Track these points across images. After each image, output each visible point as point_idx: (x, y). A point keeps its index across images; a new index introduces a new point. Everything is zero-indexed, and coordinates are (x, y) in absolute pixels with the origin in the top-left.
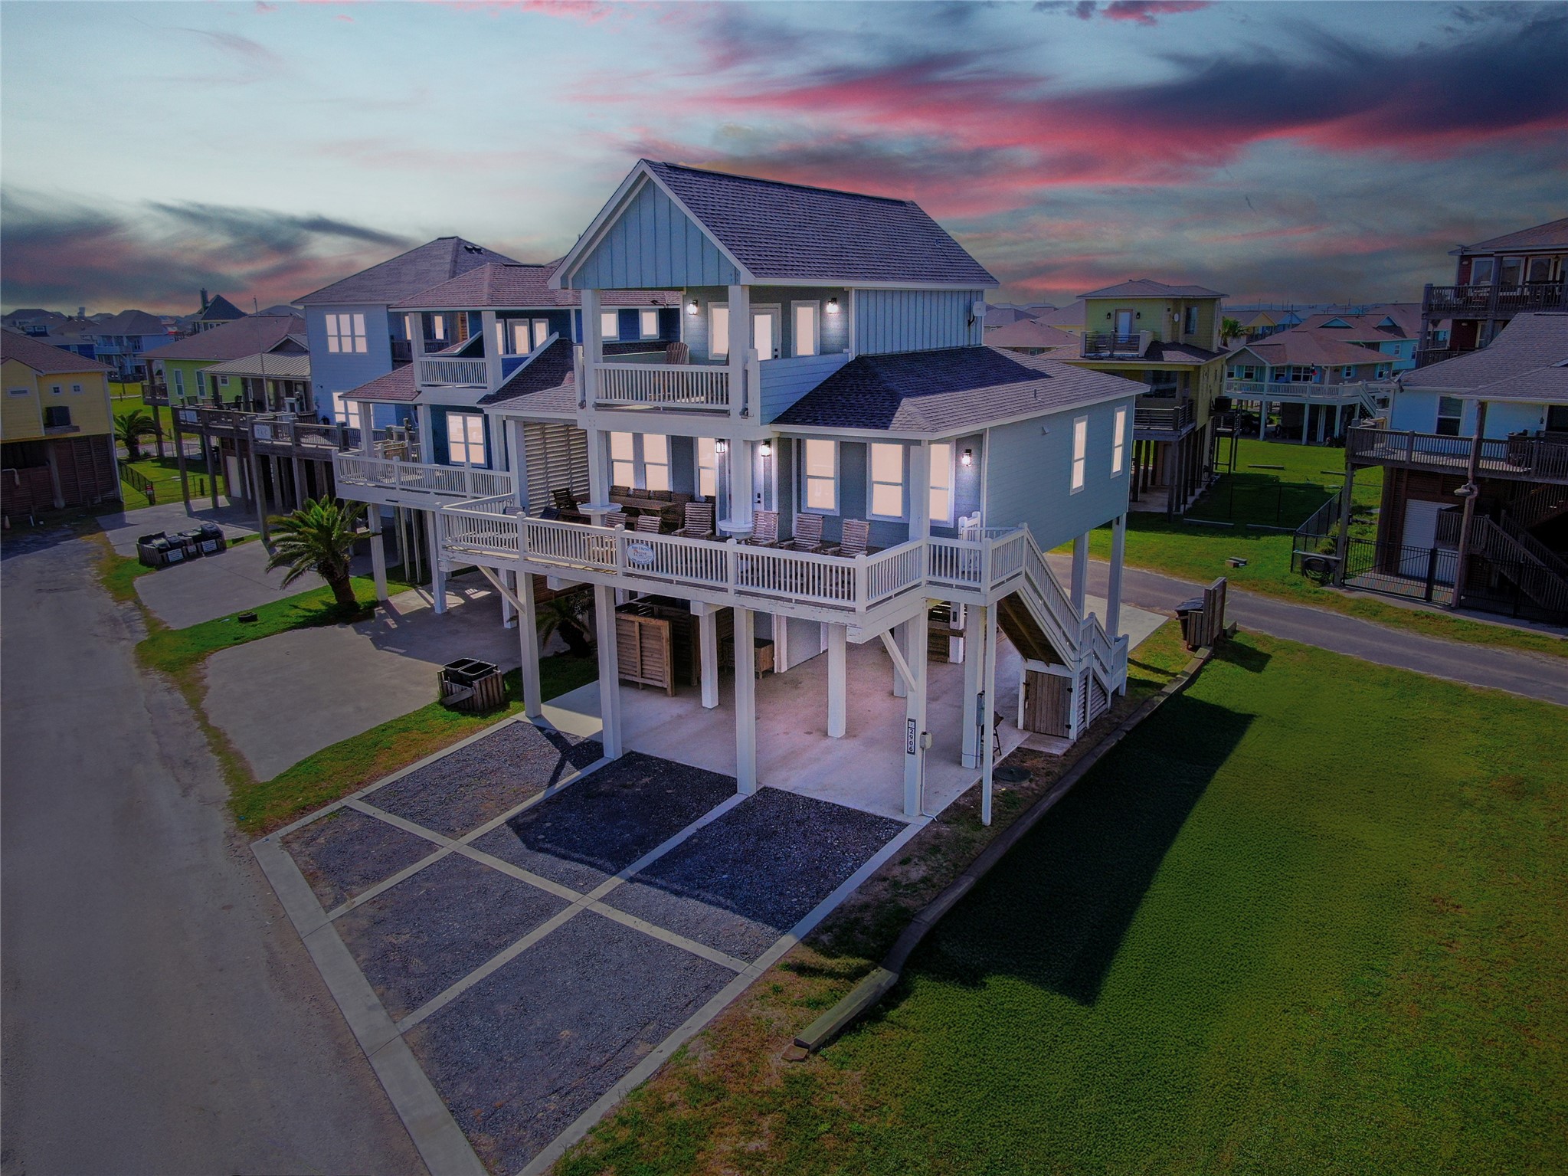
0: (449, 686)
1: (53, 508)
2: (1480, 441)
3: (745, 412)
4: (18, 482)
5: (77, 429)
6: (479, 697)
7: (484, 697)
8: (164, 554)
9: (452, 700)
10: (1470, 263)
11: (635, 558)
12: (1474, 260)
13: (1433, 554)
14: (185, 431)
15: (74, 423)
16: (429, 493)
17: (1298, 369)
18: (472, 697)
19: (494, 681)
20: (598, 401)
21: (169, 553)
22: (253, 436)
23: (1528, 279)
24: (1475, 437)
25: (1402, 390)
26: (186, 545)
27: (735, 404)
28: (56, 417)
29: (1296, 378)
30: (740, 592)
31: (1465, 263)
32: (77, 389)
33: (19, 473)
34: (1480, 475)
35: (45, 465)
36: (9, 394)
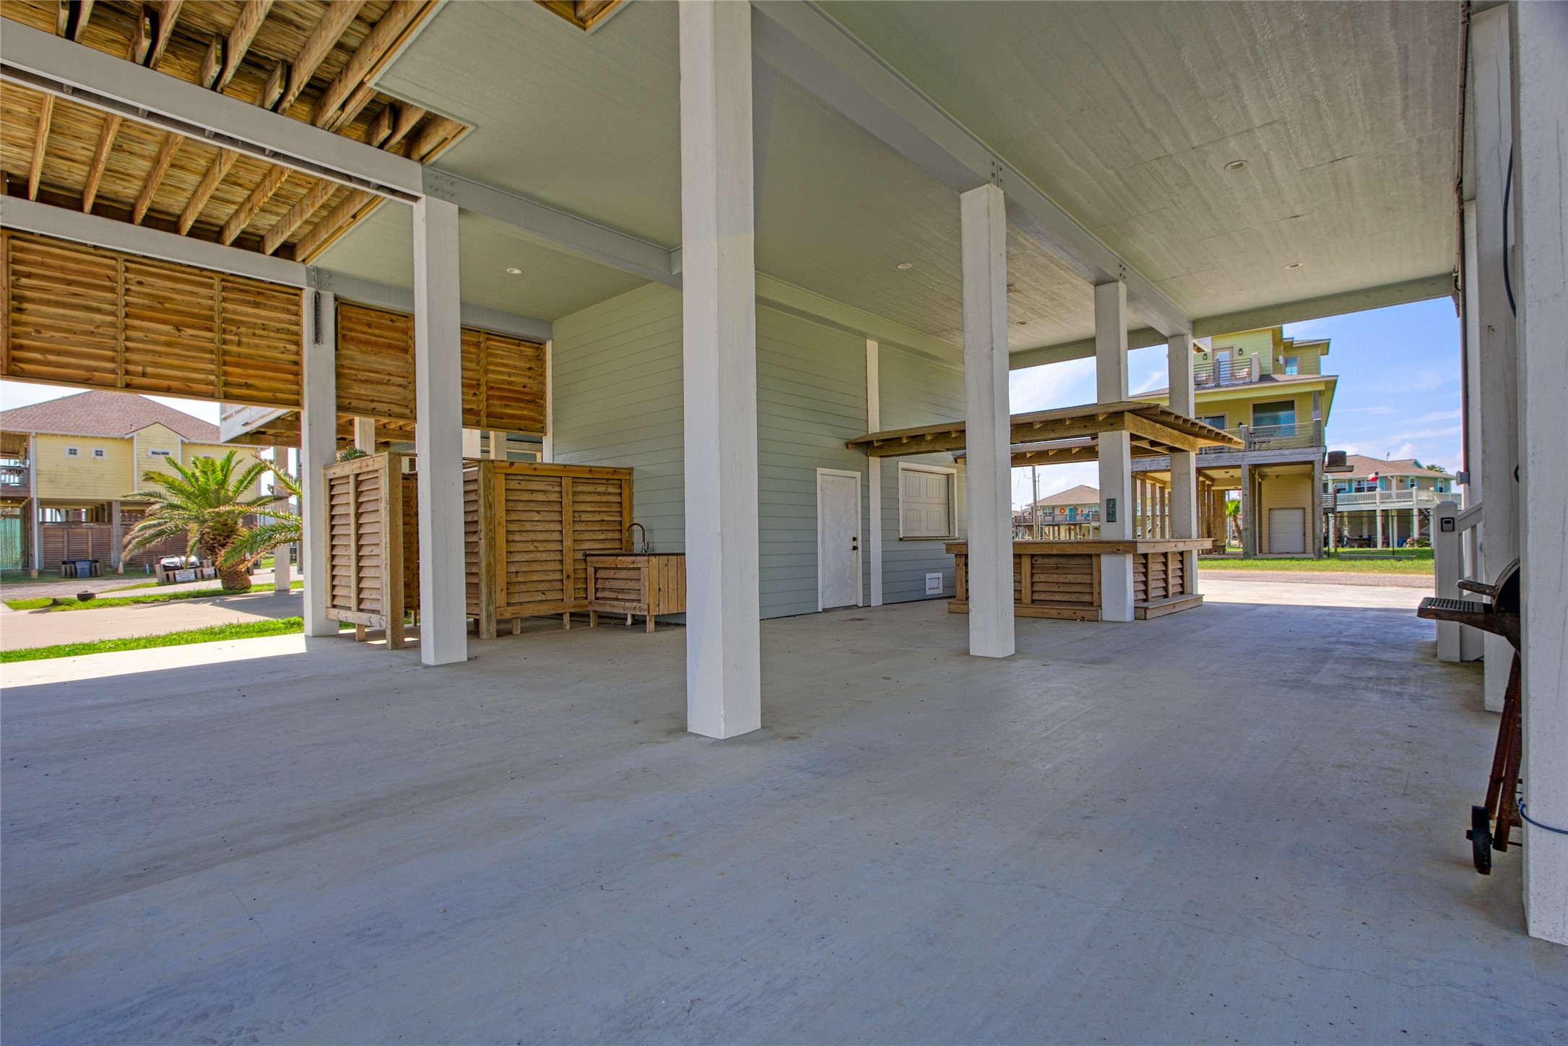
8: (171, 573)
21: (177, 572)
29: (1359, 490)
36: (150, 453)
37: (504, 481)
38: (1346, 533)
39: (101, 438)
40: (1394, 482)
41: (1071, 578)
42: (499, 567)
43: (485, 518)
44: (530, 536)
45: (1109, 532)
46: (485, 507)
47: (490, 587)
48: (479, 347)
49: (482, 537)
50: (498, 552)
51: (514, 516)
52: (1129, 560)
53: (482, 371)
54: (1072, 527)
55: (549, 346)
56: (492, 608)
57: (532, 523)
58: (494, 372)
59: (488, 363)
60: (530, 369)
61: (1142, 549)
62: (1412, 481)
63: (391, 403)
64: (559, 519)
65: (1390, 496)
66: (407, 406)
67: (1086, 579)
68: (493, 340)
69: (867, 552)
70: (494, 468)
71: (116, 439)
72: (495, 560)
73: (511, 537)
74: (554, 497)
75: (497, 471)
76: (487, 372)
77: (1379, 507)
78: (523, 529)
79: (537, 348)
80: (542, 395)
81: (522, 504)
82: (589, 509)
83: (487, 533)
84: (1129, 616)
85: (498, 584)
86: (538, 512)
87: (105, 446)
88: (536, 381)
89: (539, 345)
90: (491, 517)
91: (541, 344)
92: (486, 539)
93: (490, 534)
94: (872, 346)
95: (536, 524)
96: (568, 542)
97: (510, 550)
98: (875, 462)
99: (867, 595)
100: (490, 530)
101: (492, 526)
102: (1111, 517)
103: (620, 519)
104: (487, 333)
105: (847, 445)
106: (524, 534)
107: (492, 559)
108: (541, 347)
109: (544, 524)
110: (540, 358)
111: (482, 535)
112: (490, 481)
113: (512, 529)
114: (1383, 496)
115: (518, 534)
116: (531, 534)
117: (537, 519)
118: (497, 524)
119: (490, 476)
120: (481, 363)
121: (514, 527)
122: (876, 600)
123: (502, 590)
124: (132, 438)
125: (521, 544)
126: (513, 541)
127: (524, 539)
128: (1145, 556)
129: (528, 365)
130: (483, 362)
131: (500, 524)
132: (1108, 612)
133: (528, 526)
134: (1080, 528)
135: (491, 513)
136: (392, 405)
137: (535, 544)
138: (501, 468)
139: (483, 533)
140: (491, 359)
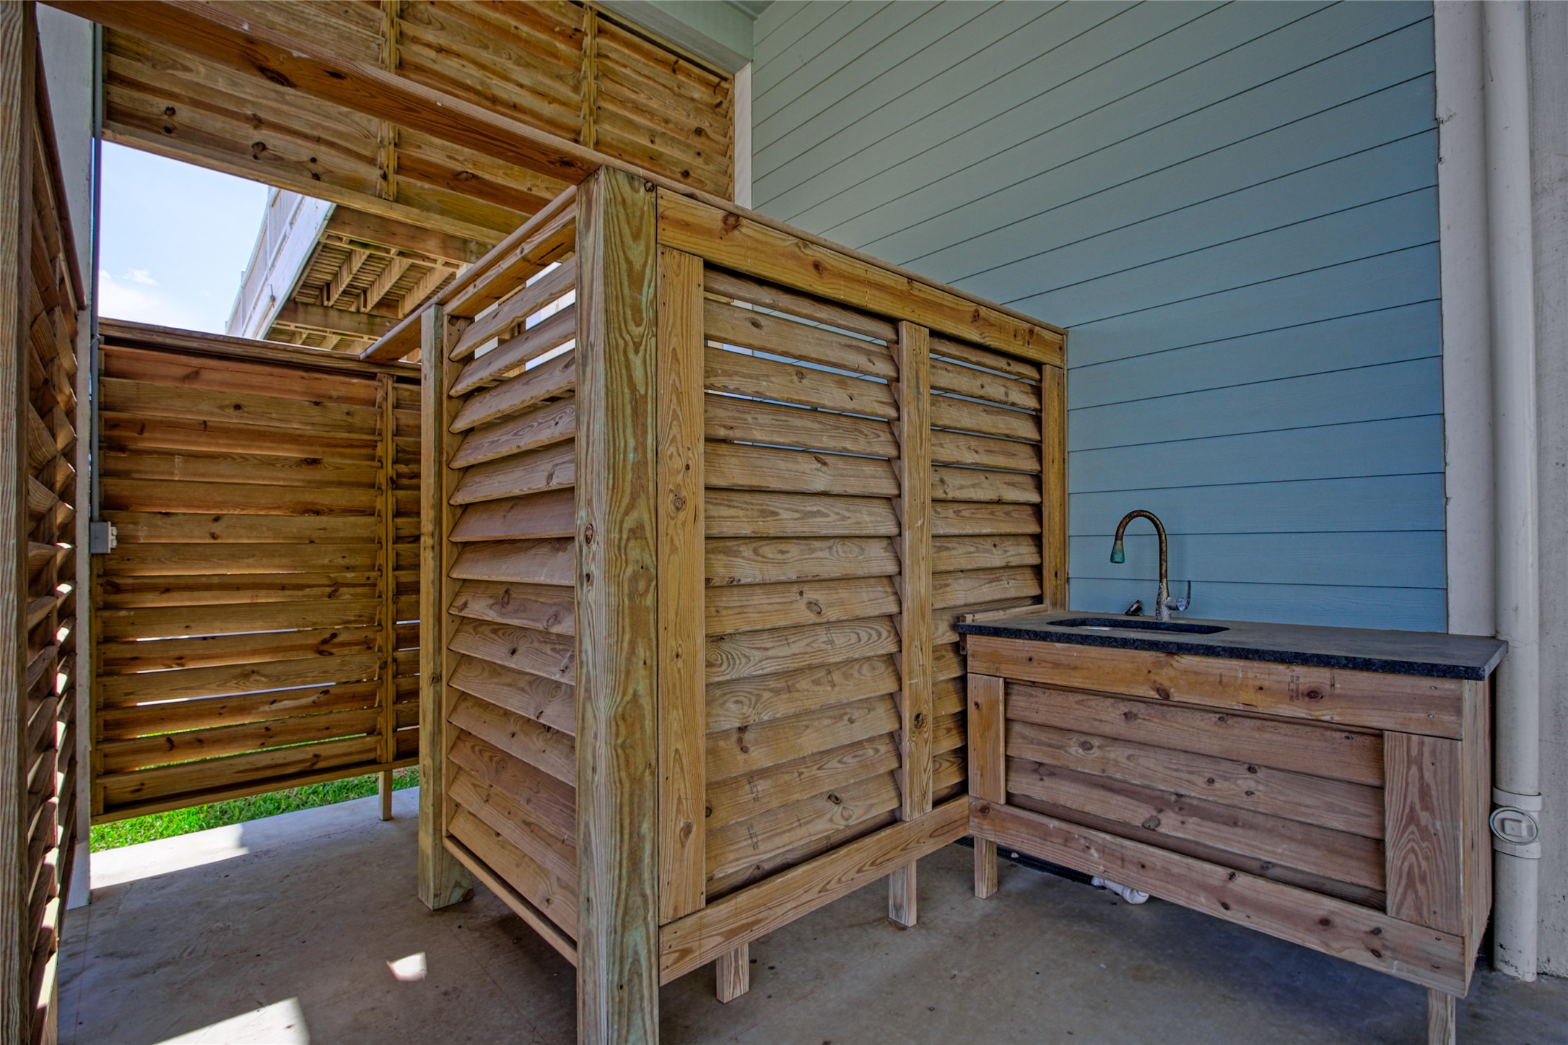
37: (699, 294)
42: (674, 719)
43: (613, 468)
44: (796, 562)
46: (611, 411)
47: (635, 837)
48: (579, 46)
49: (595, 569)
50: (670, 643)
51: (734, 471)
53: (585, 109)
55: (743, 84)
56: (638, 938)
57: (796, 502)
58: (614, 117)
59: (600, 92)
60: (699, 132)
63: (319, 140)
64: (888, 488)
66: (372, 161)
68: (613, 37)
70: (659, 217)
72: (655, 690)
73: (722, 571)
74: (873, 401)
75: (671, 235)
76: (597, 114)
78: (771, 528)
79: (715, 87)
81: (765, 418)
82: (969, 458)
83: (619, 550)
85: (669, 808)
86: (819, 457)
88: (711, 167)
89: (721, 79)
90: (641, 465)
91: (726, 79)
92: (613, 578)
93: (635, 552)
95: (812, 505)
96: (917, 585)
97: (718, 630)
100: (636, 533)
101: (642, 513)
103: (1035, 498)
104: (600, 15)
106: (769, 550)
107: (641, 685)
108: (724, 84)
109: (840, 506)
111: (596, 559)
112: (636, 280)
113: (728, 529)
115: (746, 551)
116: (794, 550)
117: (819, 487)
118: (666, 504)
119: (637, 252)
120: (584, 88)
121: (735, 518)
123: (687, 830)
125: (759, 598)
126: (732, 584)
127: (773, 574)
129: (694, 123)
130: (589, 86)
131: (680, 504)
133: (788, 517)
135: (641, 447)
136: (324, 149)
137: (812, 594)
138: (685, 225)
139: (598, 547)
140: (607, 85)
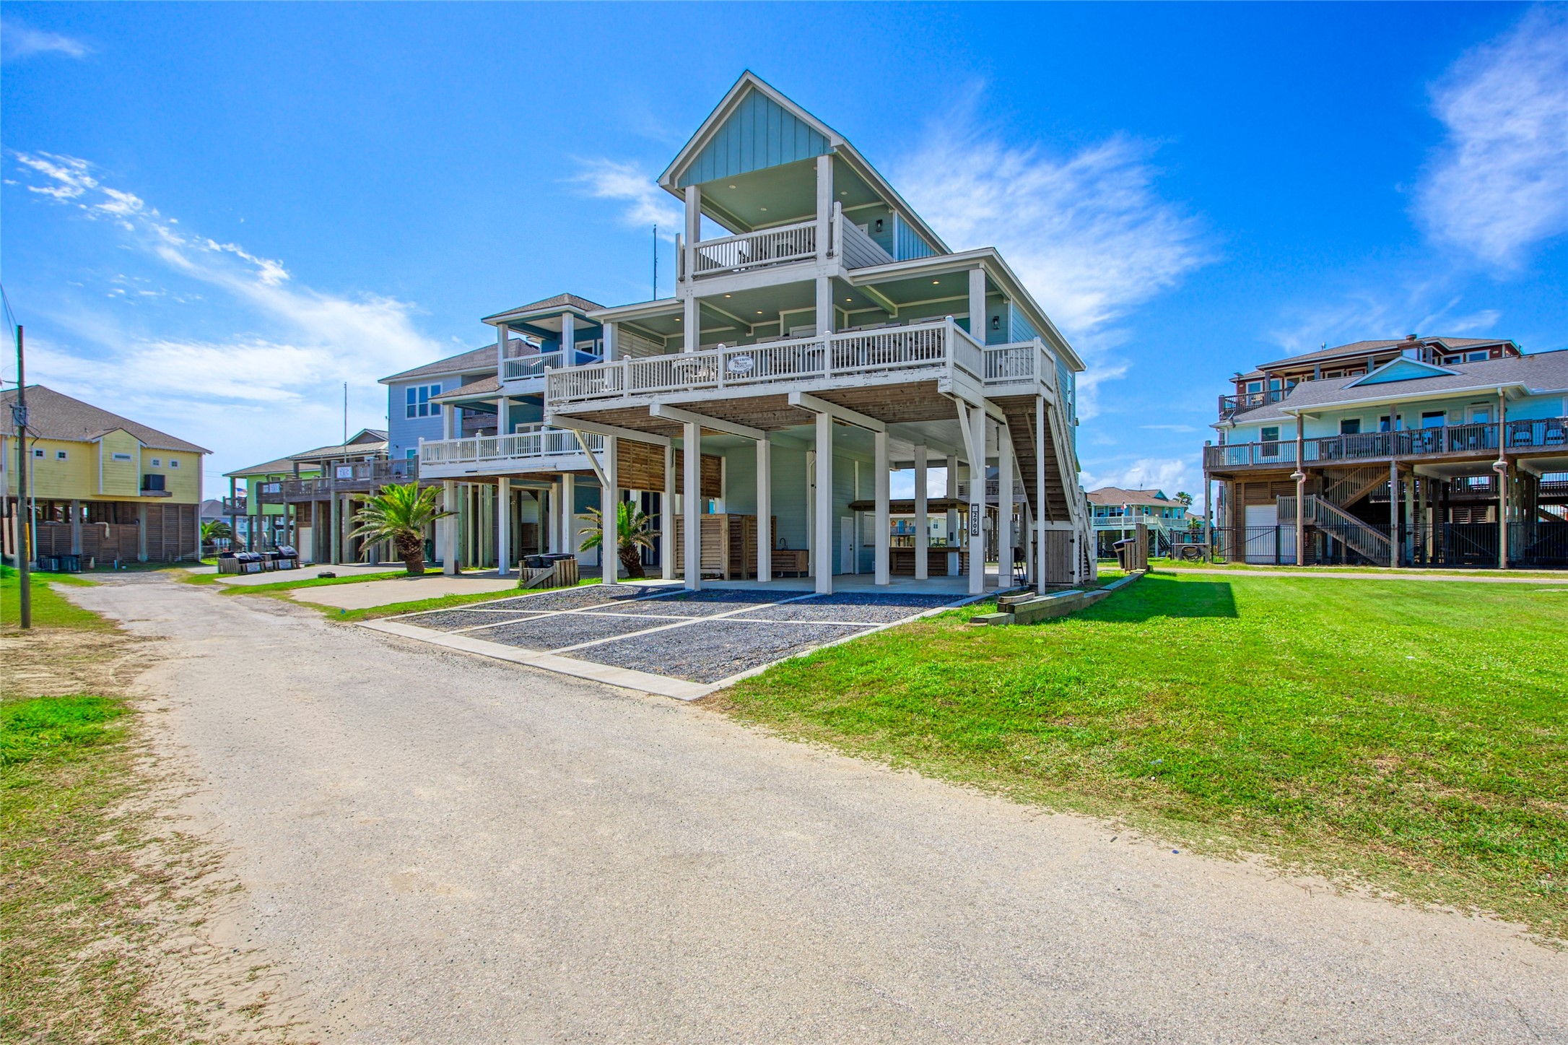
0: (529, 572)
1: (136, 560)
2: (1302, 442)
3: (830, 255)
4: (107, 534)
5: (170, 495)
6: (559, 576)
7: (563, 577)
8: (244, 565)
9: (532, 582)
10: (1245, 386)
11: (736, 369)
12: (1247, 384)
13: (1278, 528)
14: (267, 502)
15: (167, 490)
16: (506, 458)
17: (1113, 508)
18: (552, 576)
19: (572, 565)
20: (696, 273)
21: (248, 564)
22: (336, 477)
23: (1286, 387)
24: (1299, 438)
25: (1234, 426)
26: (265, 560)
27: (822, 247)
28: (153, 483)
29: (1112, 515)
30: (836, 375)
31: (1241, 386)
32: (175, 464)
33: (110, 527)
34: (1305, 465)
35: (135, 523)
36: (113, 457)
38: (1103, 547)
39: (67, 441)
40: (1134, 509)
41: (937, 561)
45: (950, 544)
52: (957, 554)
54: (902, 538)
55: (724, 460)
58: (708, 472)
60: (718, 471)
61: (961, 550)
62: (1147, 508)
65: (1131, 520)
67: (942, 561)
68: (707, 458)
69: (854, 551)
71: (79, 442)
77: (1124, 528)
80: (720, 480)
84: (957, 574)
87: (68, 449)
88: (719, 475)
89: (719, 459)
94: (857, 463)
98: (857, 512)
99: (854, 569)
102: (952, 539)
105: (849, 506)
108: (721, 460)
110: (720, 464)
114: (1126, 520)
122: (857, 572)
124: (98, 442)
128: (962, 553)
129: (717, 469)
132: (950, 572)
134: (908, 539)
140: (707, 466)
